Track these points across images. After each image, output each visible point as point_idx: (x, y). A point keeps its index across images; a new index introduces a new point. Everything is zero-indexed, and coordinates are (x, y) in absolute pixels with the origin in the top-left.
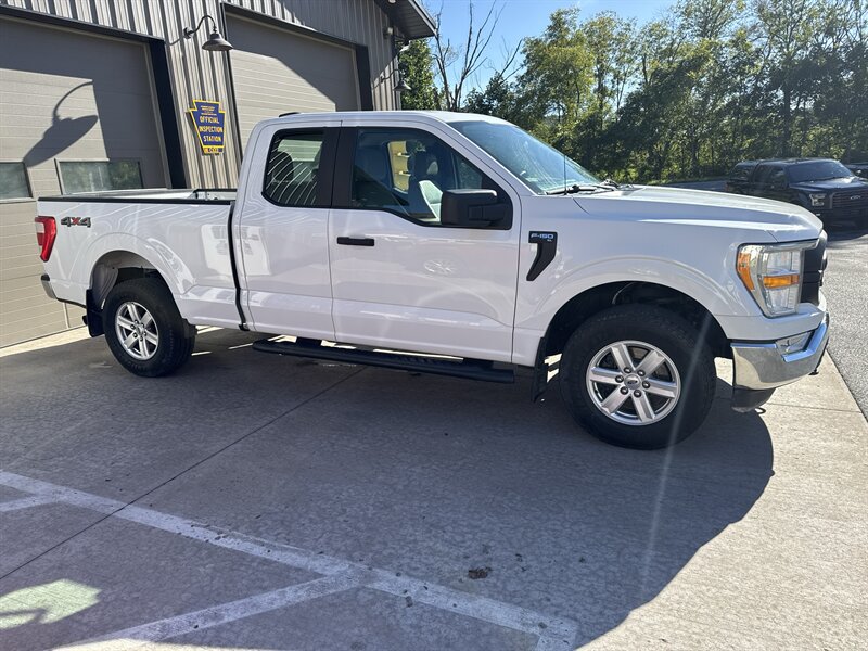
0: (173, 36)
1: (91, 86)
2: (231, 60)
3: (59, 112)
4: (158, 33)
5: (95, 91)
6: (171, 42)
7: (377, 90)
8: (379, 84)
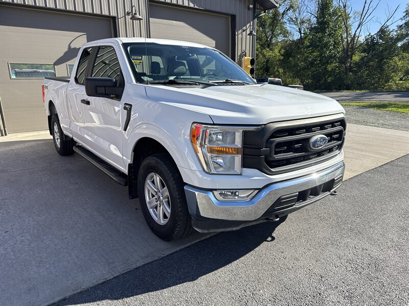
0: (121, 14)
1: (86, 36)
2: (150, 24)
3: (71, 45)
4: (113, 14)
5: (87, 38)
6: (119, 17)
7: (240, 36)
8: (242, 33)
